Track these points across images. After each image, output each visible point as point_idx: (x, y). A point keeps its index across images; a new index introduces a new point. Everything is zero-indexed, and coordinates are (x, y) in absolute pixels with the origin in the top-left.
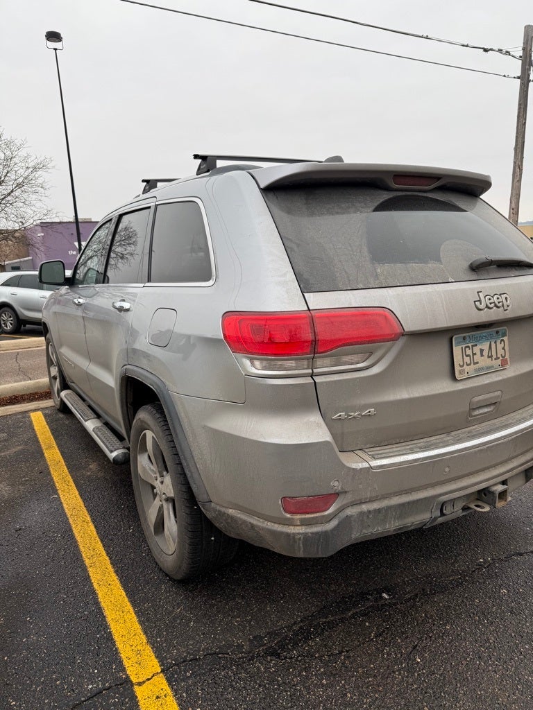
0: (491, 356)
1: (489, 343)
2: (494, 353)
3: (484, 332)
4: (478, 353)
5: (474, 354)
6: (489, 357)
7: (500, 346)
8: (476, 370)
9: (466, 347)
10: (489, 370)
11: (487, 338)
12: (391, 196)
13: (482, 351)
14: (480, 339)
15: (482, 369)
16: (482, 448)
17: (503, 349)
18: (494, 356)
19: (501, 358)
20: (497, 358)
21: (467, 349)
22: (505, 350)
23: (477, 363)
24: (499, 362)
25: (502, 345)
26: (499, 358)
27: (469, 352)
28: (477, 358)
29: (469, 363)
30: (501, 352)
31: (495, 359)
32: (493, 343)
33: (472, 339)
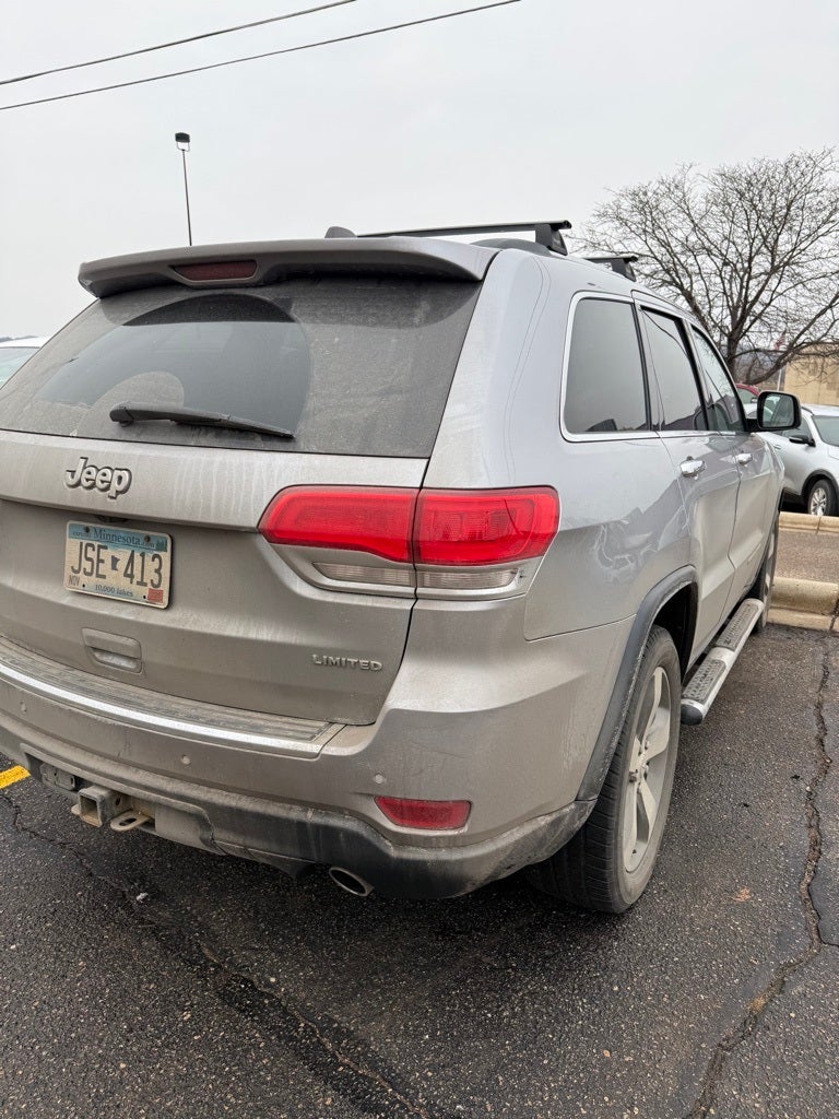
0: (131, 576)
1: (130, 552)
2: (137, 573)
3: (123, 531)
4: (109, 562)
5: (100, 561)
6: (126, 575)
7: (151, 566)
8: (98, 587)
9: (88, 545)
10: (123, 598)
11: (127, 542)
12: (187, 297)
13: (115, 560)
14: (113, 540)
15: (111, 590)
16: (61, 705)
17: (158, 571)
18: (137, 577)
19: (149, 586)
20: (141, 583)
21: (90, 549)
22: (160, 575)
23: (104, 577)
24: (145, 591)
25: (156, 564)
26: (145, 585)
27: (92, 554)
28: (105, 568)
29: (89, 570)
30: (150, 575)
31: (138, 583)
32: (137, 555)
33: (100, 535)
